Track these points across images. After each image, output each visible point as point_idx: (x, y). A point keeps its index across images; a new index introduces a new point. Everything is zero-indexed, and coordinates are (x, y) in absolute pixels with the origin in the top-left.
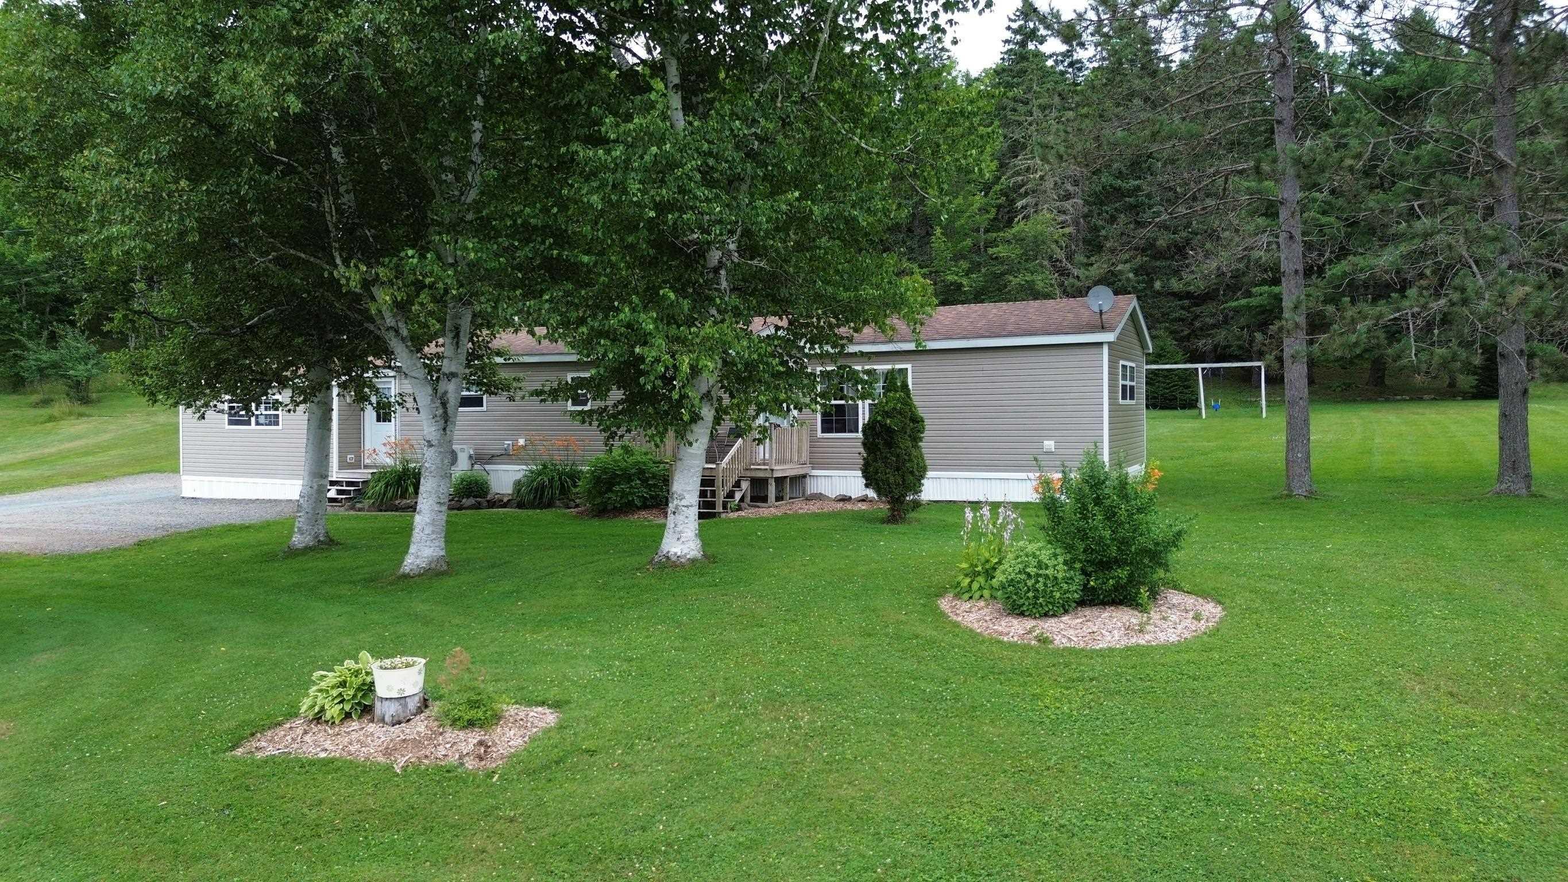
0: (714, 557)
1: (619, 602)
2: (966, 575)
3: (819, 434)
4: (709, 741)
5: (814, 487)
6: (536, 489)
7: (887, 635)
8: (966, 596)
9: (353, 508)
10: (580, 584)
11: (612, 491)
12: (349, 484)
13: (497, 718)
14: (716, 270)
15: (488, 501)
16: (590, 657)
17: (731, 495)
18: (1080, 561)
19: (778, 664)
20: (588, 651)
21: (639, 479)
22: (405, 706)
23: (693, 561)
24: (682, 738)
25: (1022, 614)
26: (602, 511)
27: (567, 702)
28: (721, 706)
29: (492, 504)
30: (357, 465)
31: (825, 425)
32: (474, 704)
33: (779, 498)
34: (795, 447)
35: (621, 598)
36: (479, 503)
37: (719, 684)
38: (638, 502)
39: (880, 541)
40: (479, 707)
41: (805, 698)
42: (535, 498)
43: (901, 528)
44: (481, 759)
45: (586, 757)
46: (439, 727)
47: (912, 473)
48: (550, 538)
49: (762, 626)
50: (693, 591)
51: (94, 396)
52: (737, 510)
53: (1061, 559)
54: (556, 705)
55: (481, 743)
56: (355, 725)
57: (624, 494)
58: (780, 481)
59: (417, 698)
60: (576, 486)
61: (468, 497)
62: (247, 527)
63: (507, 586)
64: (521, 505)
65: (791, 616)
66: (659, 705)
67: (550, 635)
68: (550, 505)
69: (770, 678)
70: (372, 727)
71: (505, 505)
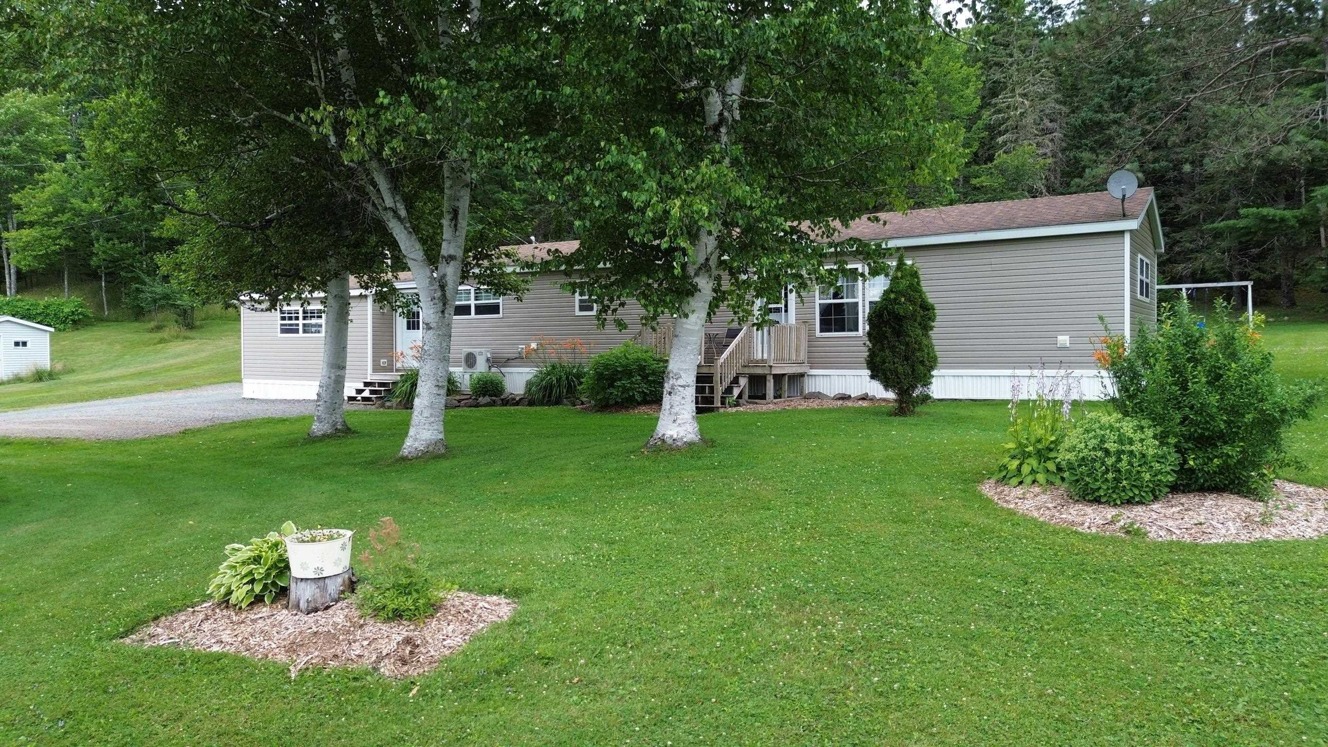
0: (713, 441)
1: (609, 483)
2: (1013, 457)
3: (818, 334)
4: (706, 652)
5: (811, 386)
6: (545, 388)
7: (928, 522)
8: (1015, 481)
9: (383, 406)
10: (572, 466)
11: (613, 387)
12: (381, 384)
13: (435, 608)
14: (716, 128)
15: (502, 400)
16: (566, 538)
17: (729, 390)
18: (1176, 436)
19: (793, 552)
20: (565, 532)
21: (639, 375)
22: (324, 589)
23: (690, 444)
24: (668, 644)
25: (1097, 501)
26: (605, 406)
27: (528, 591)
28: (722, 603)
29: (506, 402)
30: (390, 369)
31: (823, 327)
32: (405, 590)
33: (777, 396)
34: (793, 345)
35: (611, 479)
36: (494, 401)
37: (719, 575)
38: (638, 397)
39: (891, 431)
40: (410, 593)
41: (834, 597)
42: (544, 396)
43: (910, 420)
44: (404, 662)
45: (538, 666)
46: (361, 617)
47: (922, 362)
48: (551, 428)
49: (769, 509)
50: (689, 473)
51: (198, 323)
52: (736, 406)
53: (1150, 433)
54: (515, 594)
55: (408, 641)
56: (265, 611)
57: (625, 390)
58: (778, 378)
59: (339, 580)
60: (581, 383)
61: (484, 396)
62: (284, 420)
63: (497, 467)
64: (531, 403)
65: (803, 498)
66: (641, 599)
67: (529, 514)
68: (558, 402)
69: (784, 570)
70: (283, 615)
71: (517, 403)
